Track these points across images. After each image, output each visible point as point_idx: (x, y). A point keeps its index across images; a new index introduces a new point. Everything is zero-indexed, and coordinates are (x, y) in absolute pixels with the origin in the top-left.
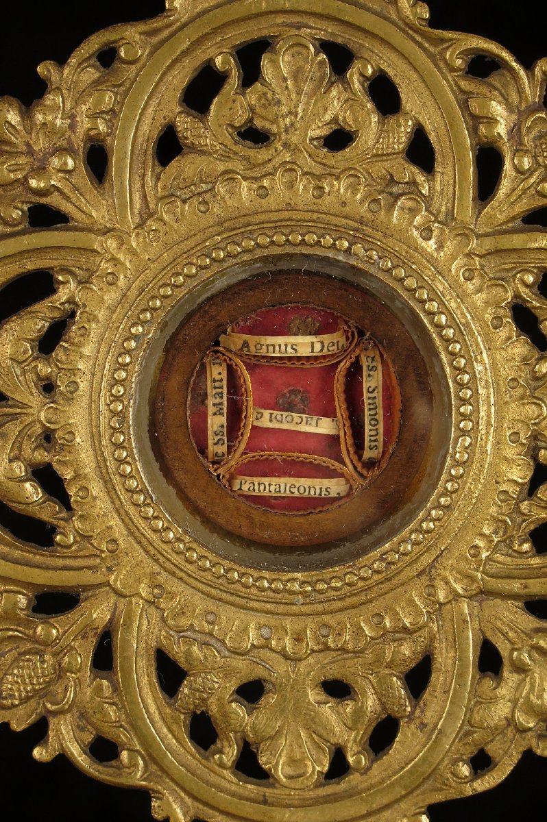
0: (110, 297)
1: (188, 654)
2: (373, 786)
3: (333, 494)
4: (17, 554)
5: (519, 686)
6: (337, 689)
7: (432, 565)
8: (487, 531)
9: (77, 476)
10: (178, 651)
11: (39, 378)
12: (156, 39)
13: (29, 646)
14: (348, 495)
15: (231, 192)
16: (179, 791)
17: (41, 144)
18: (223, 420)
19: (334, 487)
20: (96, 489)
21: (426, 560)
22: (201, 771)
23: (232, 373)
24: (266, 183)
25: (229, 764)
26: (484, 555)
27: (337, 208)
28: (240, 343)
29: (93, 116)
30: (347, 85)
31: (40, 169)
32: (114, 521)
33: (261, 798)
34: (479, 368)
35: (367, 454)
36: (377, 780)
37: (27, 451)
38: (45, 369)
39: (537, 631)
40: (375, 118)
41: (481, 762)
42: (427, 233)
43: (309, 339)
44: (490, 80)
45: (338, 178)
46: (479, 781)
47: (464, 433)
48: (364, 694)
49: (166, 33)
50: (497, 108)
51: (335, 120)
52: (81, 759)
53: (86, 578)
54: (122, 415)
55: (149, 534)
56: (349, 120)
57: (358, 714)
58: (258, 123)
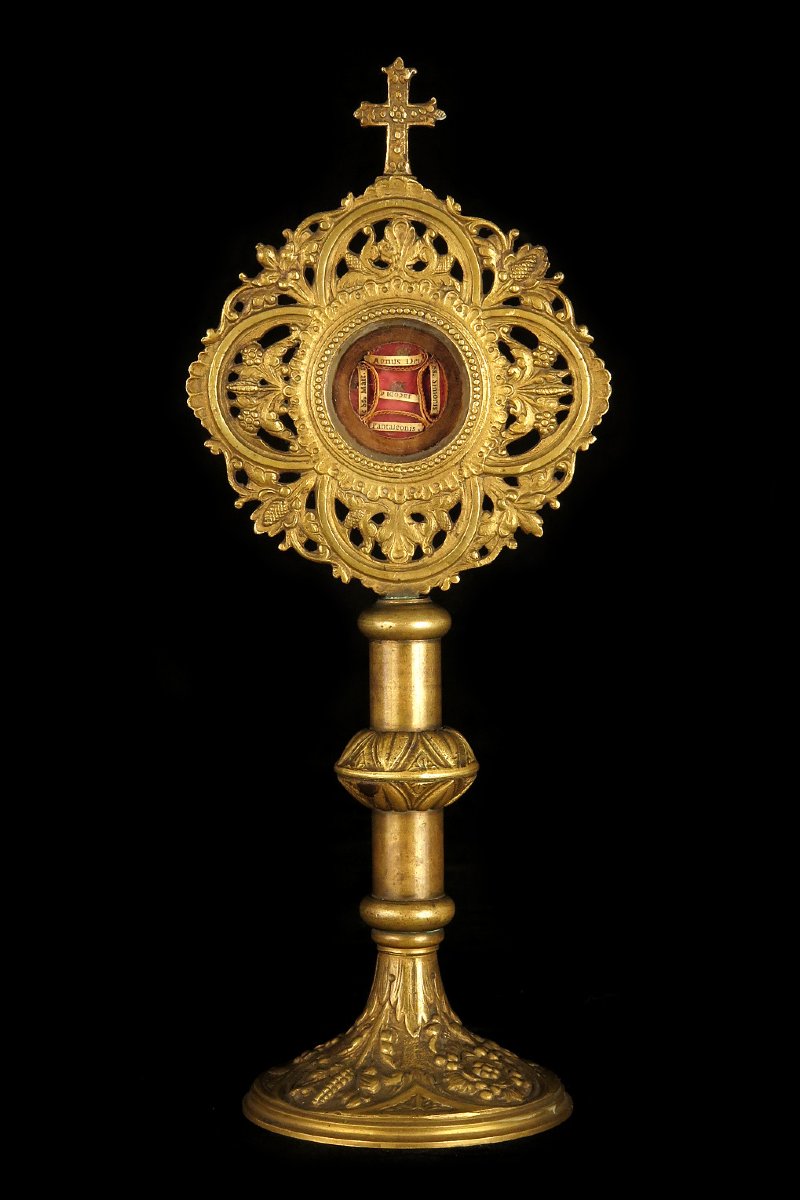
0: (316, 337)
1: (350, 501)
2: (434, 563)
3: (416, 430)
4: (272, 455)
5: (501, 516)
6: (418, 518)
7: (461, 461)
8: (486, 445)
9: (300, 418)
10: (345, 500)
11: (283, 374)
12: (337, 219)
13: (277, 497)
14: (424, 430)
15: (370, 289)
17: (284, 267)
18: (366, 395)
19: (417, 427)
20: (308, 424)
21: (458, 459)
22: (356, 555)
23: (370, 373)
24: (387, 285)
26: (485, 456)
27: (419, 298)
28: (374, 359)
29: (308, 255)
30: (424, 241)
31: (284, 279)
32: (317, 439)
33: (383, 568)
34: (482, 370)
35: (432, 412)
37: (277, 406)
38: (285, 370)
39: (509, 491)
40: (436, 256)
41: (484, 552)
42: (459, 309)
43: (407, 357)
44: (489, 239)
45: (419, 283)
46: (483, 560)
47: (475, 400)
48: (430, 519)
49: (340, 218)
50: (492, 253)
51: (418, 257)
52: (301, 550)
53: (304, 466)
54: (320, 390)
55: (333, 445)
56: (424, 256)
57: (427, 529)
58: (383, 258)
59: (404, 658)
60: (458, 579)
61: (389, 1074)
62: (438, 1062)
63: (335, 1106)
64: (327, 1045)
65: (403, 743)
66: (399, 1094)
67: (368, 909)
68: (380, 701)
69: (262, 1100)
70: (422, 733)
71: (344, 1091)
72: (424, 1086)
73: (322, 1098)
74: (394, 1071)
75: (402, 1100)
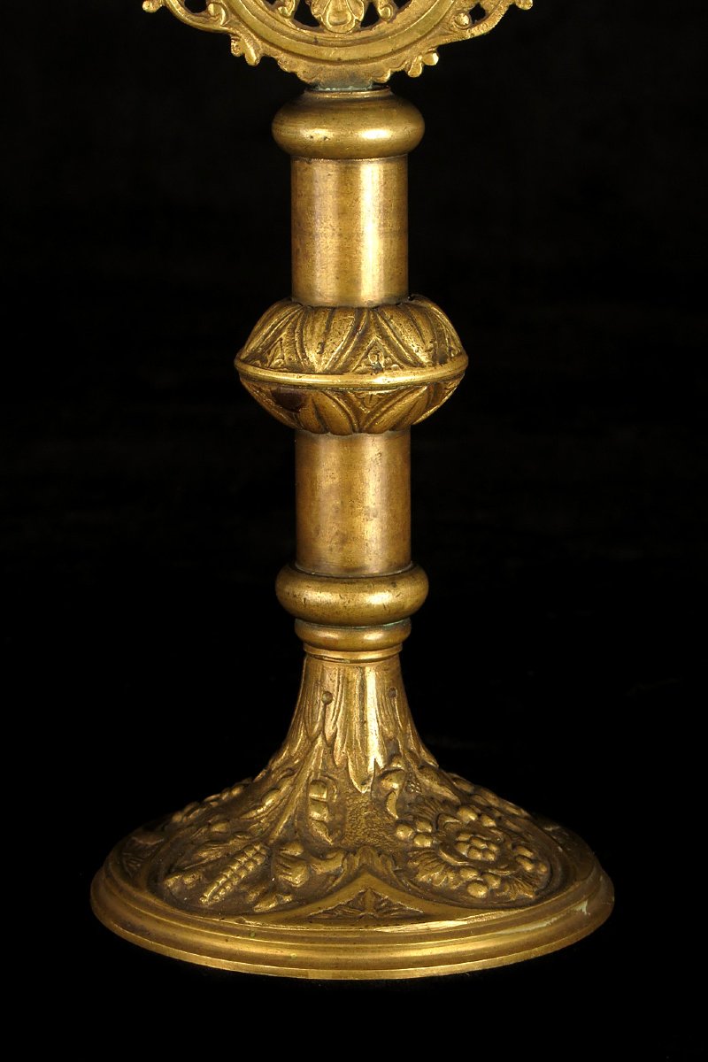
2: (396, 31)
16: (252, 34)
22: (269, 19)
25: (290, 14)
33: (314, 40)
36: (399, 27)
41: (478, 14)
46: (476, 28)
52: (180, 11)
59: (348, 188)
60: (435, 59)
61: (322, 854)
62: (401, 834)
63: (235, 908)
64: (225, 797)
65: (345, 325)
66: (339, 888)
67: (288, 589)
68: (307, 256)
69: (121, 891)
70: (376, 309)
71: (251, 882)
72: (376, 874)
73: (215, 893)
74: (331, 849)
75: (343, 898)
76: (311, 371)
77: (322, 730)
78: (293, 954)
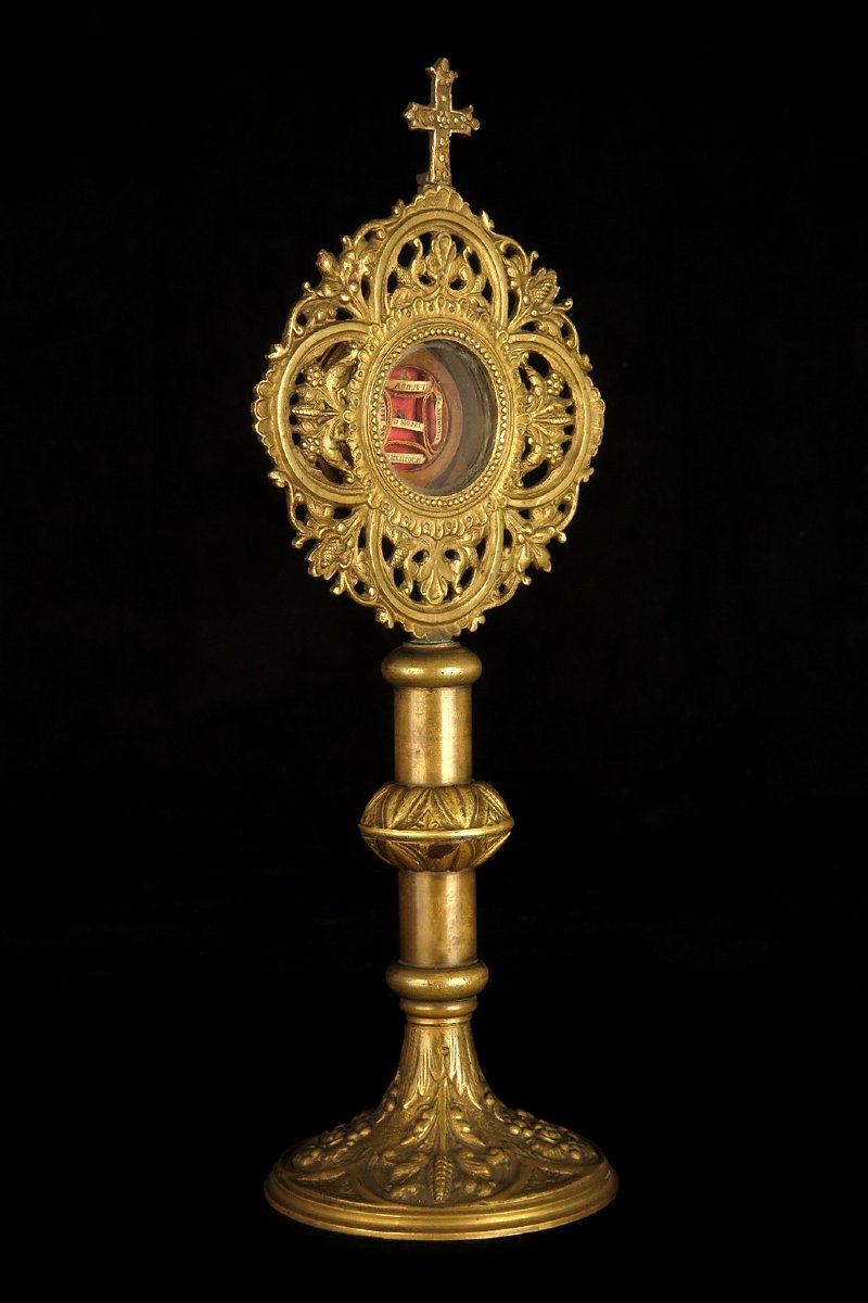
1: (398, 539)
2: (464, 603)
4: (328, 487)
6: (450, 555)
9: (357, 447)
10: (393, 537)
11: (343, 398)
12: (391, 228)
13: (334, 535)
15: (418, 307)
16: (390, 608)
17: (345, 277)
24: (432, 303)
25: (409, 593)
27: (459, 318)
29: (367, 266)
30: (462, 258)
31: (345, 291)
33: (422, 610)
36: (465, 599)
37: (337, 434)
38: (345, 393)
39: (524, 525)
40: (471, 274)
41: (503, 590)
42: (490, 332)
44: (514, 259)
45: (458, 303)
46: (503, 598)
48: (460, 557)
49: (394, 226)
51: (457, 274)
52: (353, 593)
53: (357, 500)
56: (461, 275)
58: (430, 274)
60: (483, 619)
76: (461, 828)
77: (447, 1073)
78: (524, 1217)
